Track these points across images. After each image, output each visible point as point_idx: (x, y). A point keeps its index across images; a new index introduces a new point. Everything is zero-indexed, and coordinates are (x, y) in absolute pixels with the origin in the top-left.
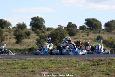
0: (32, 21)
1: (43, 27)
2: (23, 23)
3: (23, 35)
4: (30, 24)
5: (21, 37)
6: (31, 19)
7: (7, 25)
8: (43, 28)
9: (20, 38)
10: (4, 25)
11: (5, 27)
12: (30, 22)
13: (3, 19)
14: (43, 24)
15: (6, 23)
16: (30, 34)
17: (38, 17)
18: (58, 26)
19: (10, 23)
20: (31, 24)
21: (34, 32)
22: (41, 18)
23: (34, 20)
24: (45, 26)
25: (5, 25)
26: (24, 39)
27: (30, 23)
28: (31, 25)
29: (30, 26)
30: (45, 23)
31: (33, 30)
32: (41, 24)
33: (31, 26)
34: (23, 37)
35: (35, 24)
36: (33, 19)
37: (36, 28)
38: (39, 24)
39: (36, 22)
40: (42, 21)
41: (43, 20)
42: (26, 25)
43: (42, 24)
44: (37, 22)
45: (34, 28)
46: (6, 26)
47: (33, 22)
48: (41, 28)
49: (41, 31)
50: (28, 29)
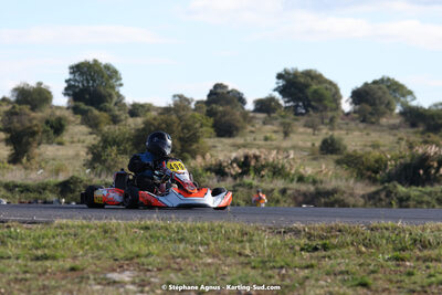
0: (72, 77)
1: (115, 99)
2: (40, 84)
3: (36, 129)
4: (66, 89)
5: (31, 139)
6: (71, 68)
8: (116, 104)
9: (24, 141)
12: (66, 81)
14: (117, 89)
16: (66, 127)
17: (95, 61)
18: (174, 96)
20: (70, 90)
21: (79, 120)
22: (108, 67)
23: (82, 74)
24: (123, 98)
26: (39, 144)
27: (66, 85)
28: (71, 92)
29: (65, 94)
30: (121, 85)
31: (76, 110)
32: (108, 90)
33: (69, 95)
34: (37, 138)
35: (85, 90)
36: (77, 69)
37: (87, 104)
38: (102, 89)
39: (88, 82)
40: (111, 77)
41: (116, 72)
42: (50, 93)
43: (113, 87)
44: (94, 81)
45: (82, 106)
47: (75, 80)
48: (107, 105)
49: (105, 115)
50: (58, 108)
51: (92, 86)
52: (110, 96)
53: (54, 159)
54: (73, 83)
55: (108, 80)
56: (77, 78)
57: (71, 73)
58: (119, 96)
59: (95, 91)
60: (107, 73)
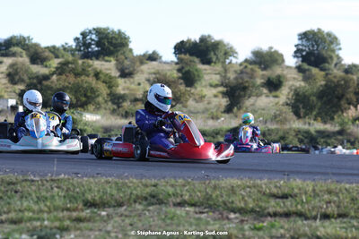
0: (300, 42)
1: (335, 61)
2: (271, 48)
3: (247, 85)
4: (295, 52)
5: (242, 93)
6: (300, 35)
7: (222, 54)
8: (336, 65)
10: (212, 53)
11: (214, 60)
12: (296, 46)
13: (209, 36)
14: (337, 52)
15: (219, 47)
16: (284, 84)
17: (319, 29)
19: (231, 48)
20: (298, 52)
21: (301, 78)
22: (329, 35)
23: (308, 40)
24: (342, 60)
25: (215, 54)
26: (249, 97)
28: (298, 55)
29: (294, 57)
30: (340, 49)
31: (299, 69)
32: (329, 53)
33: (298, 57)
35: (310, 54)
36: (305, 36)
37: (309, 64)
38: (324, 52)
39: (313, 46)
40: (332, 43)
41: (336, 38)
43: (333, 51)
44: (318, 46)
45: (306, 66)
46: (217, 58)
47: (303, 45)
48: (327, 65)
49: (323, 73)
50: (288, 67)
51: (316, 49)
52: (331, 57)
53: (263, 109)
54: (301, 47)
55: (329, 45)
56: (304, 43)
57: (299, 39)
58: (339, 58)
59: (318, 53)
60: (328, 39)
